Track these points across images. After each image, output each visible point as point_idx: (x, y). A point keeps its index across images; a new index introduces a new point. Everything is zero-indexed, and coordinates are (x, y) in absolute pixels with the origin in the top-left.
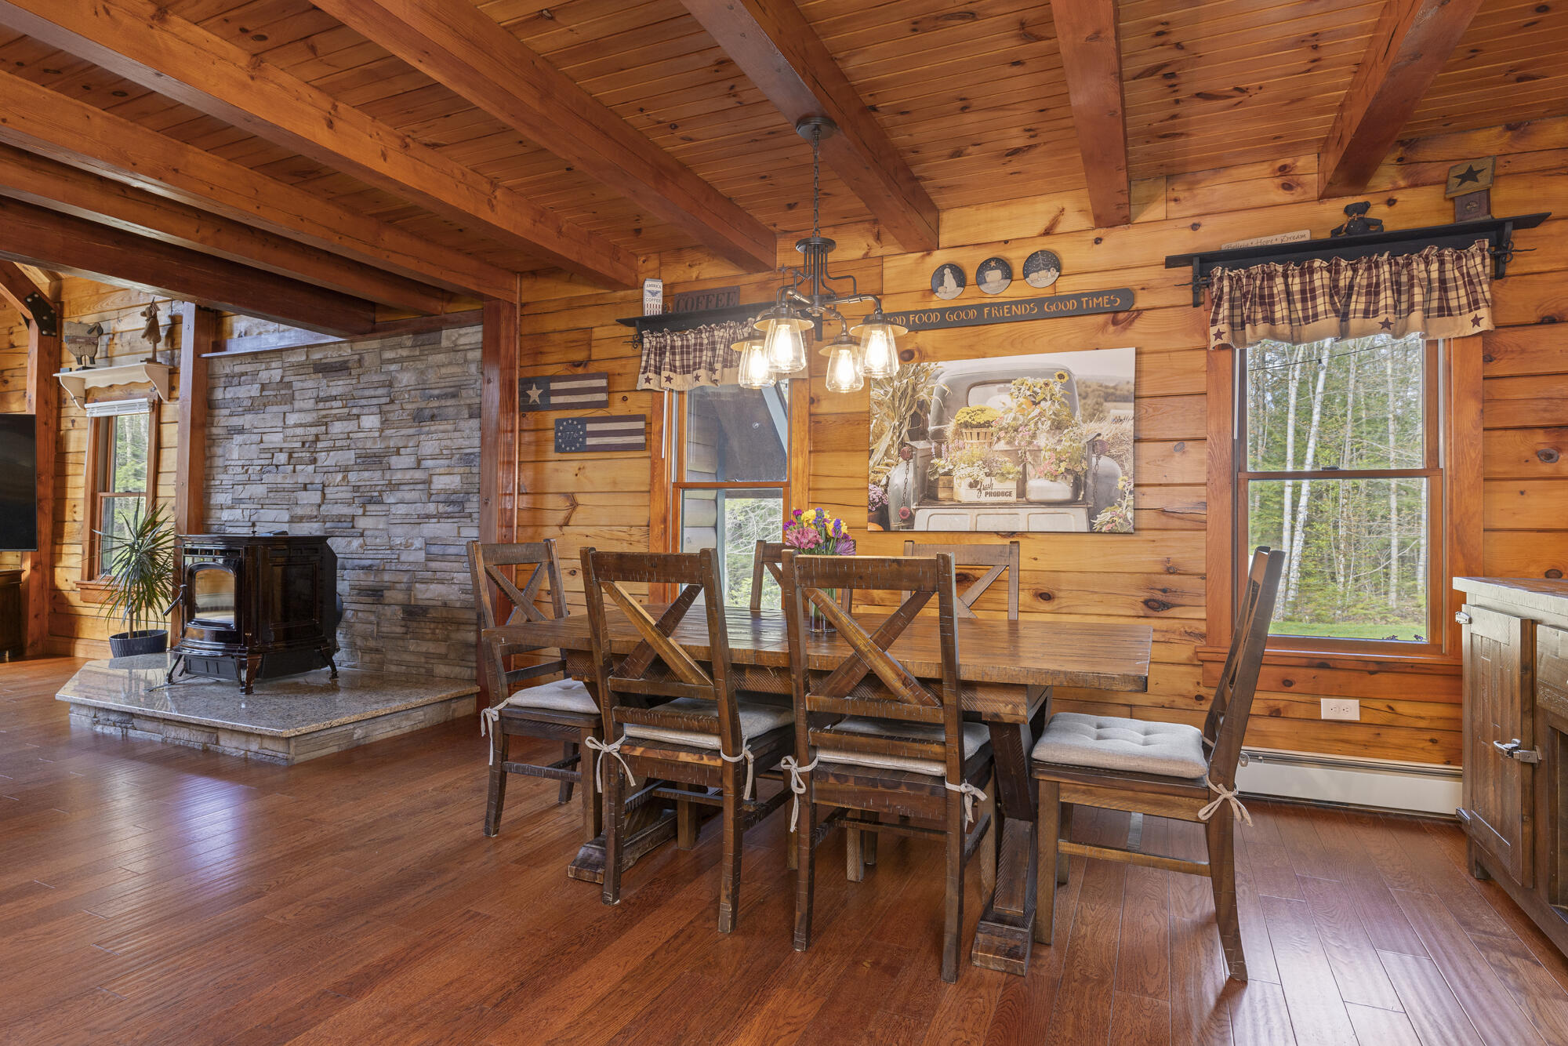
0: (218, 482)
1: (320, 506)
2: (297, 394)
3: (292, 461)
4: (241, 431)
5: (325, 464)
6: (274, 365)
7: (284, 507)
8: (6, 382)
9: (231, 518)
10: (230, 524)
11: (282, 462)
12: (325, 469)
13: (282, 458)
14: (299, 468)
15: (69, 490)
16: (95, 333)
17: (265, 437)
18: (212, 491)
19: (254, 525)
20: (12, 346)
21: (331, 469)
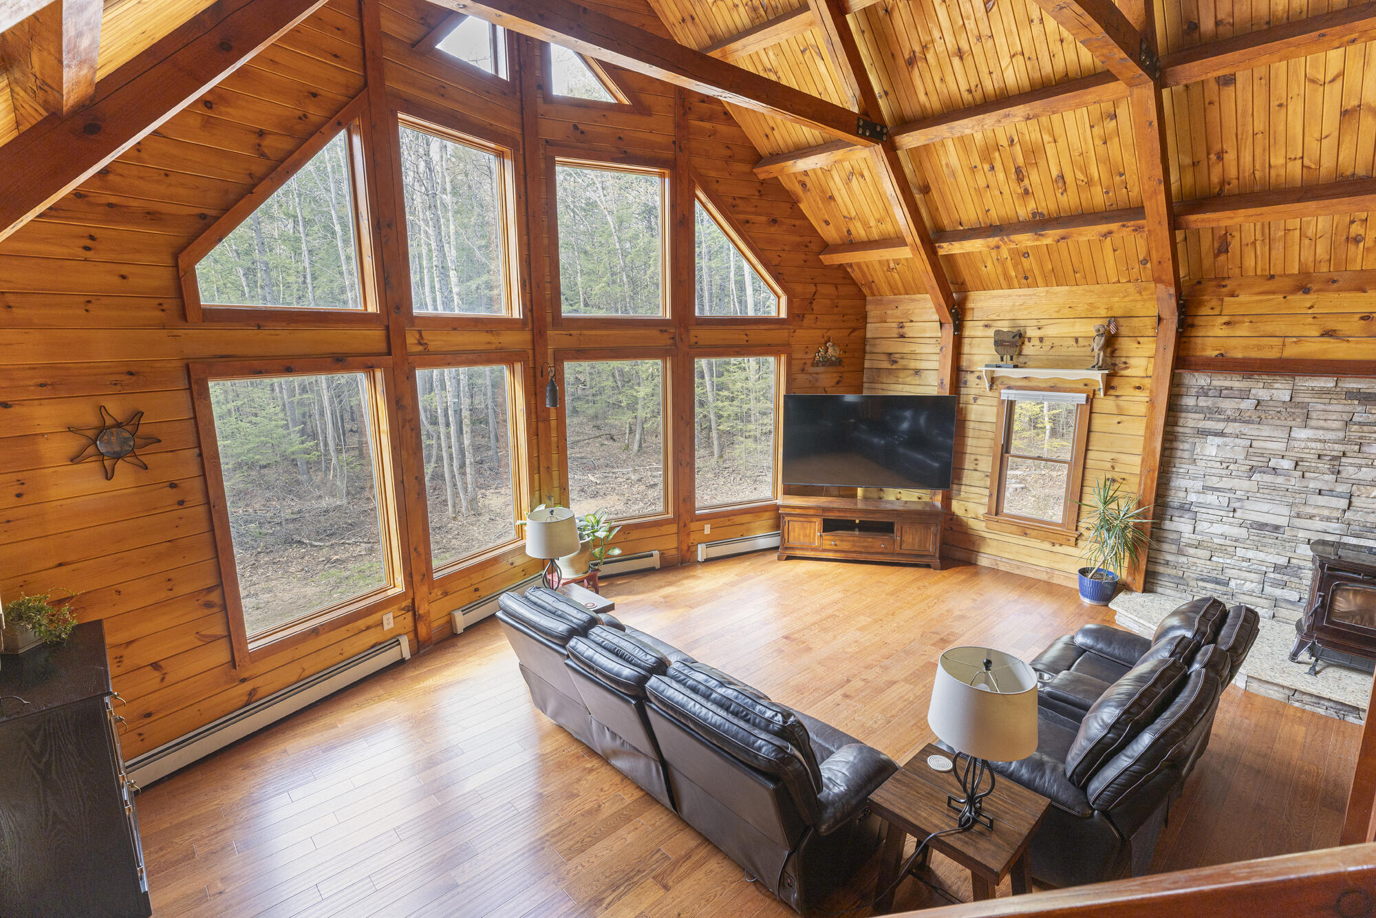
0: (1181, 470)
1: (1345, 511)
2: (1314, 415)
3: (1298, 468)
4: (1221, 434)
5: (1353, 477)
6: (1276, 386)
7: (1286, 503)
8: (895, 362)
9: (1200, 500)
10: (1198, 505)
11: (1286, 467)
12: (1353, 481)
13: (1287, 464)
14: (1307, 475)
15: (969, 447)
16: (1017, 337)
17: (1255, 444)
18: (1174, 475)
19: (1234, 511)
20: (902, 336)
21: (1362, 483)
